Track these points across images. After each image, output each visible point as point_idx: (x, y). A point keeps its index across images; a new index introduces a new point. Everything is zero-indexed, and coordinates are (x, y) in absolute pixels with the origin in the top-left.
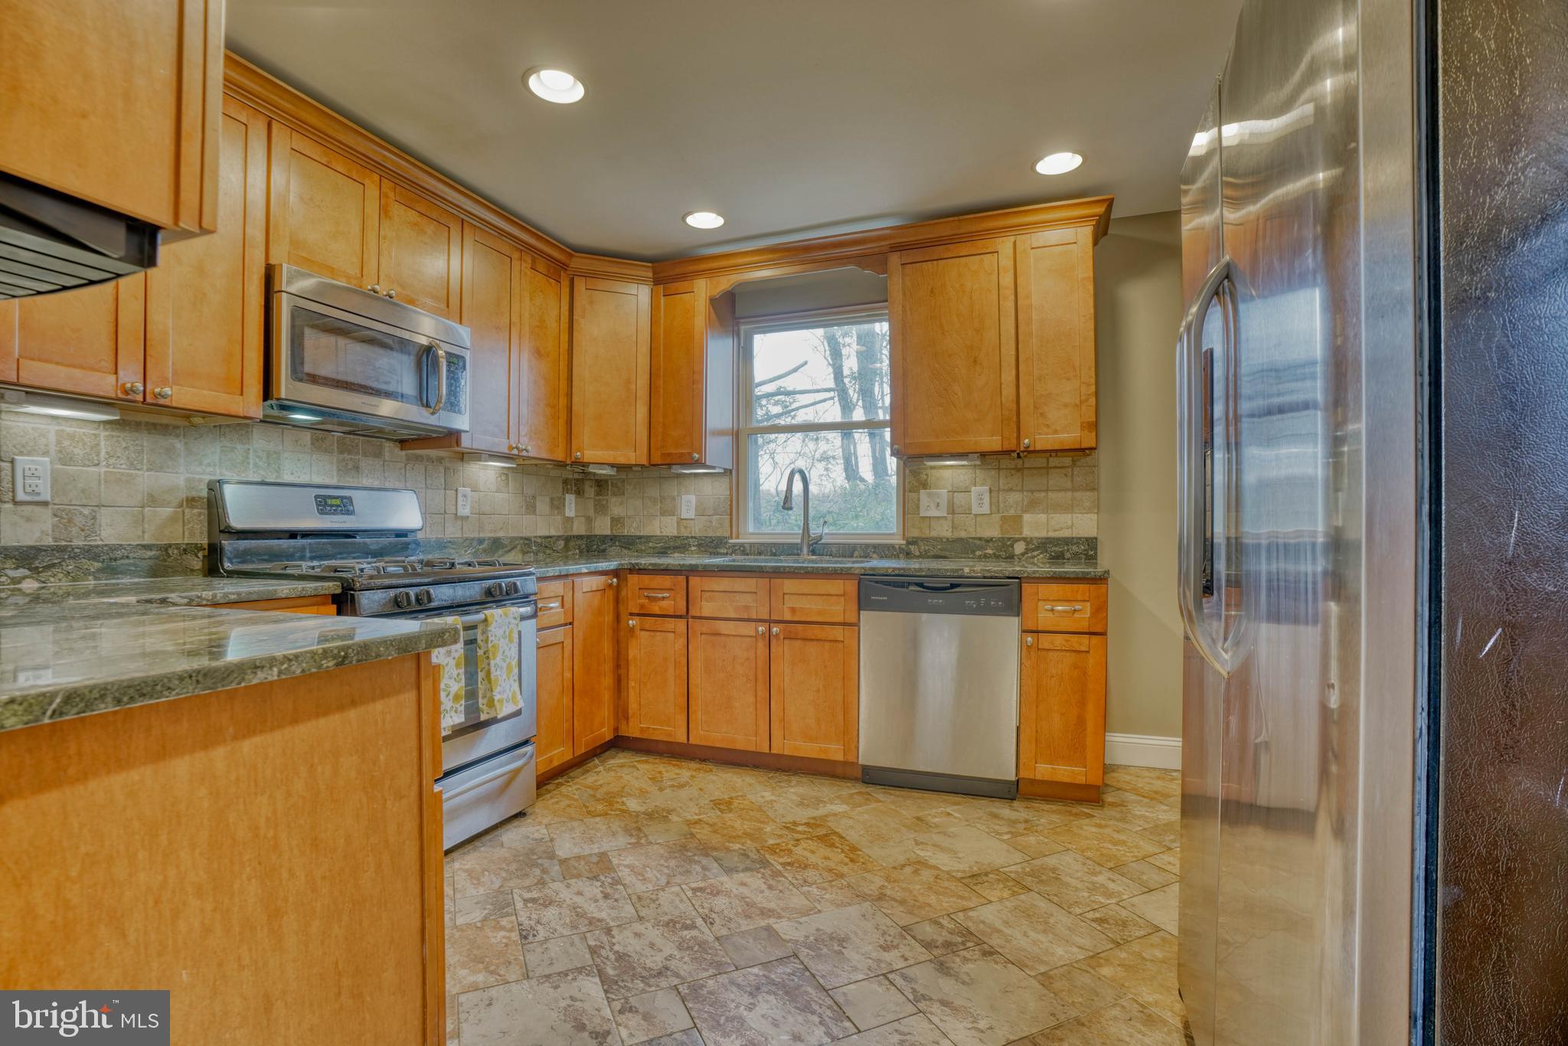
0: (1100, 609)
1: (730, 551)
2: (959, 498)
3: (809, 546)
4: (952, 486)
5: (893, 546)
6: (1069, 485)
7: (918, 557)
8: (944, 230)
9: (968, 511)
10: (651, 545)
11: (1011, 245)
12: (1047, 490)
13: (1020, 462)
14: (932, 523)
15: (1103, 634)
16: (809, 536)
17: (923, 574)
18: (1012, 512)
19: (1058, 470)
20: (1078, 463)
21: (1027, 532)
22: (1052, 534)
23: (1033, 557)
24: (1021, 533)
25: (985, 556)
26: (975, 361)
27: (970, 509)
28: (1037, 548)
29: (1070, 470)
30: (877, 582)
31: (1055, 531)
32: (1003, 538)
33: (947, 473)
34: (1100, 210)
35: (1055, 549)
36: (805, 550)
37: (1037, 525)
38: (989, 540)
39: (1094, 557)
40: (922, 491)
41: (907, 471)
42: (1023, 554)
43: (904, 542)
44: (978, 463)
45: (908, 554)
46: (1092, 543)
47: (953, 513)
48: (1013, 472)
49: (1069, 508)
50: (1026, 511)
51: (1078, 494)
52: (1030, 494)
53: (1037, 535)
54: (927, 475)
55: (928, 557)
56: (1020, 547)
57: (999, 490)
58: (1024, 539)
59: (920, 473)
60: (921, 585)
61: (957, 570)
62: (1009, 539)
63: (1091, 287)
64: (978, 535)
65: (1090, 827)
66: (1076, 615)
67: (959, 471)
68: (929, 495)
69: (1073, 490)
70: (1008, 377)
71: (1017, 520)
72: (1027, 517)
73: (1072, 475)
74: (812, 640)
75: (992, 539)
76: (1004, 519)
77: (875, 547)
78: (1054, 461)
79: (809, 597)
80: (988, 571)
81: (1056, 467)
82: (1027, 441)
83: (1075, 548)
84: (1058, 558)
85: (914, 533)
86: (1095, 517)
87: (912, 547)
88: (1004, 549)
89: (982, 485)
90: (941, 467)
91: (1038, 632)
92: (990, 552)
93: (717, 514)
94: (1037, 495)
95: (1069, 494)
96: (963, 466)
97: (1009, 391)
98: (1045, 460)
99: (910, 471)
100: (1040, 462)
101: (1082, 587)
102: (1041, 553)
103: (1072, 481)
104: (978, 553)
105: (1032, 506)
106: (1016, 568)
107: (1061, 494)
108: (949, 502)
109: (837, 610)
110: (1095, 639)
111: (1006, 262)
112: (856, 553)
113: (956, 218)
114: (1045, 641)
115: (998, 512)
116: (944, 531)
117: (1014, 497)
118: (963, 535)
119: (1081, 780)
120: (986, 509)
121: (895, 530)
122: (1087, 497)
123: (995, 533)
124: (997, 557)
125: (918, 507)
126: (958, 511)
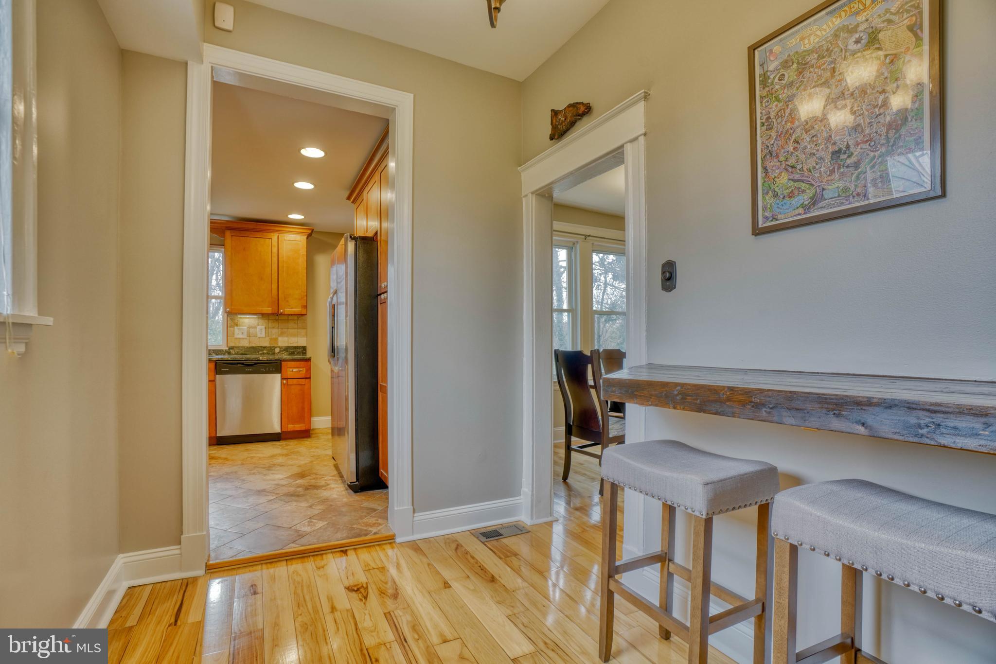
0: (309, 370)
2: (252, 330)
4: (249, 325)
5: (222, 350)
6: (296, 326)
7: (234, 354)
8: (251, 225)
9: (255, 336)
11: (276, 237)
12: (288, 328)
13: (277, 317)
14: (240, 340)
15: (310, 378)
17: (244, 359)
18: (274, 337)
19: (292, 322)
20: (298, 319)
21: (280, 344)
22: (290, 345)
23: (282, 354)
24: (278, 345)
25: (263, 354)
26: (261, 279)
27: (257, 335)
28: (284, 350)
29: (296, 321)
30: (224, 363)
32: (270, 346)
33: (247, 321)
34: (310, 232)
35: (292, 350)
37: (284, 341)
38: (265, 347)
39: (305, 353)
40: (235, 327)
41: (229, 319)
42: (278, 353)
43: (228, 348)
44: (261, 317)
45: (229, 353)
46: (304, 348)
47: (250, 336)
48: (274, 321)
49: (296, 335)
50: (280, 336)
51: (299, 330)
52: (281, 330)
53: (284, 345)
54: (238, 321)
55: (239, 354)
56: (277, 350)
57: (269, 328)
58: (279, 347)
59: (234, 320)
60: (242, 364)
61: (257, 358)
62: (273, 347)
63: (305, 258)
64: (260, 346)
65: (307, 442)
66: (301, 372)
67: (252, 320)
68: (239, 329)
69: (297, 329)
70: (275, 286)
71: (276, 340)
72: (280, 339)
73: (297, 323)
76: (271, 339)
78: (290, 318)
80: (265, 358)
81: (291, 320)
82: (281, 311)
83: (298, 350)
84: (292, 353)
85: (231, 344)
86: (305, 338)
87: (231, 350)
88: (271, 350)
89: (262, 326)
90: (244, 318)
91: (287, 379)
92: (265, 352)
94: (284, 330)
95: (296, 330)
96: (254, 318)
97: (275, 292)
98: (287, 317)
99: (230, 319)
100: (285, 317)
101: (302, 362)
102: (286, 352)
104: (260, 352)
105: (282, 334)
106: (276, 357)
107: (293, 330)
108: (247, 332)
110: (307, 380)
111: (275, 242)
114: (290, 382)
115: (269, 336)
116: (245, 343)
117: (275, 331)
118: (254, 345)
119: (304, 428)
120: (263, 335)
121: (221, 343)
122: (303, 331)
123: (267, 344)
124: (268, 354)
125: (234, 334)
126: (251, 336)
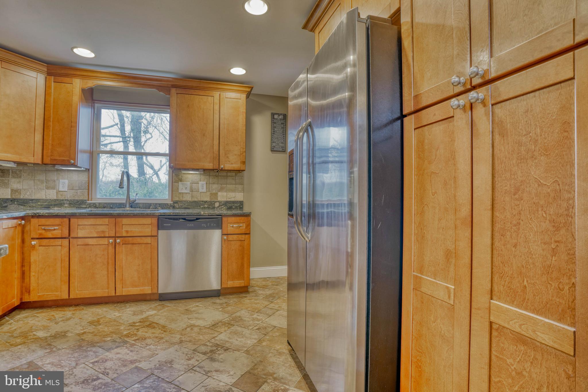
0: (248, 225)
1: (88, 206)
2: (194, 186)
3: (130, 204)
4: (192, 181)
5: (167, 204)
6: (234, 183)
7: (178, 208)
8: (194, 84)
9: (198, 191)
10: (39, 203)
11: (218, 95)
12: (227, 184)
13: (217, 173)
14: (184, 195)
15: (249, 234)
16: (130, 200)
17: (185, 215)
18: (214, 191)
19: (230, 177)
20: (237, 175)
21: (219, 199)
22: (228, 200)
23: (222, 208)
24: (217, 199)
25: (204, 208)
26: (204, 135)
27: (199, 190)
28: (223, 205)
29: (234, 177)
30: (166, 218)
31: (229, 198)
32: (211, 201)
33: (190, 176)
34: (249, 90)
35: (229, 205)
36: (128, 206)
37: (223, 196)
38: (206, 202)
39: (242, 208)
40: (180, 183)
42: (218, 207)
43: (172, 202)
44: (202, 173)
45: (174, 207)
46: (241, 203)
47: (192, 191)
48: (215, 177)
49: (234, 191)
50: (219, 191)
51: (237, 186)
52: (220, 185)
53: (223, 200)
54: (182, 176)
55: (182, 208)
56: (217, 205)
57: (209, 184)
58: (219, 202)
59: (179, 175)
60: (184, 219)
61: (199, 213)
62: (213, 201)
63: (245, 115)
64: (202, 200)
65: (247, 300)
66: (241, 228)
67: (195, 176)
68: (183, 184)
69: (235, 184)
70: (216, 142)
71: (216, 194)
72: (219, 194)
73: (235, 179)
74: (136, 244)
75: (207, 201)
76: (211, 194)
77: (160, 204)
78: (229, 174)
79: (135, 226)
80: (210, 213)
81: (230, 176)
82: (222, 166)
83: (236, 205)
84: (230, 208)
85: (177, 199)
86: (242, 194)
87: (175, 205)
88: (211, 205)
89: (203, 181)
90: (187, 174)
91: (228, 234)
92: (206, 206)
93: (80, 190)
94: (223, 186)
95: (234, 185)
96: (196, 174)
97: (216, 148)
98: (226, 173)
99: (175, 175)
100: (224, 174)
101: (243, 218)
102: (224, 207)
103: (235, 181)
104: (202, 207)
105: (221, 189)
106: (217, 212)
107: (231, 186)
108: (190, 187)
109: (148, 231)
110: (247, 236)
111: (217, 101)
112: (151, 207)
113: (199, 81)
114: (231, 237)
115: (209, 191)
116: (188, 198)
117: (215, 186)
118: (196, 200)
119: (243, 285)
120: (204, 190)
121: (167, 197)
122: (240, 187)
123: (208, 199)
124: (208, 208)
125: (178, 189)
126: (194, 191)
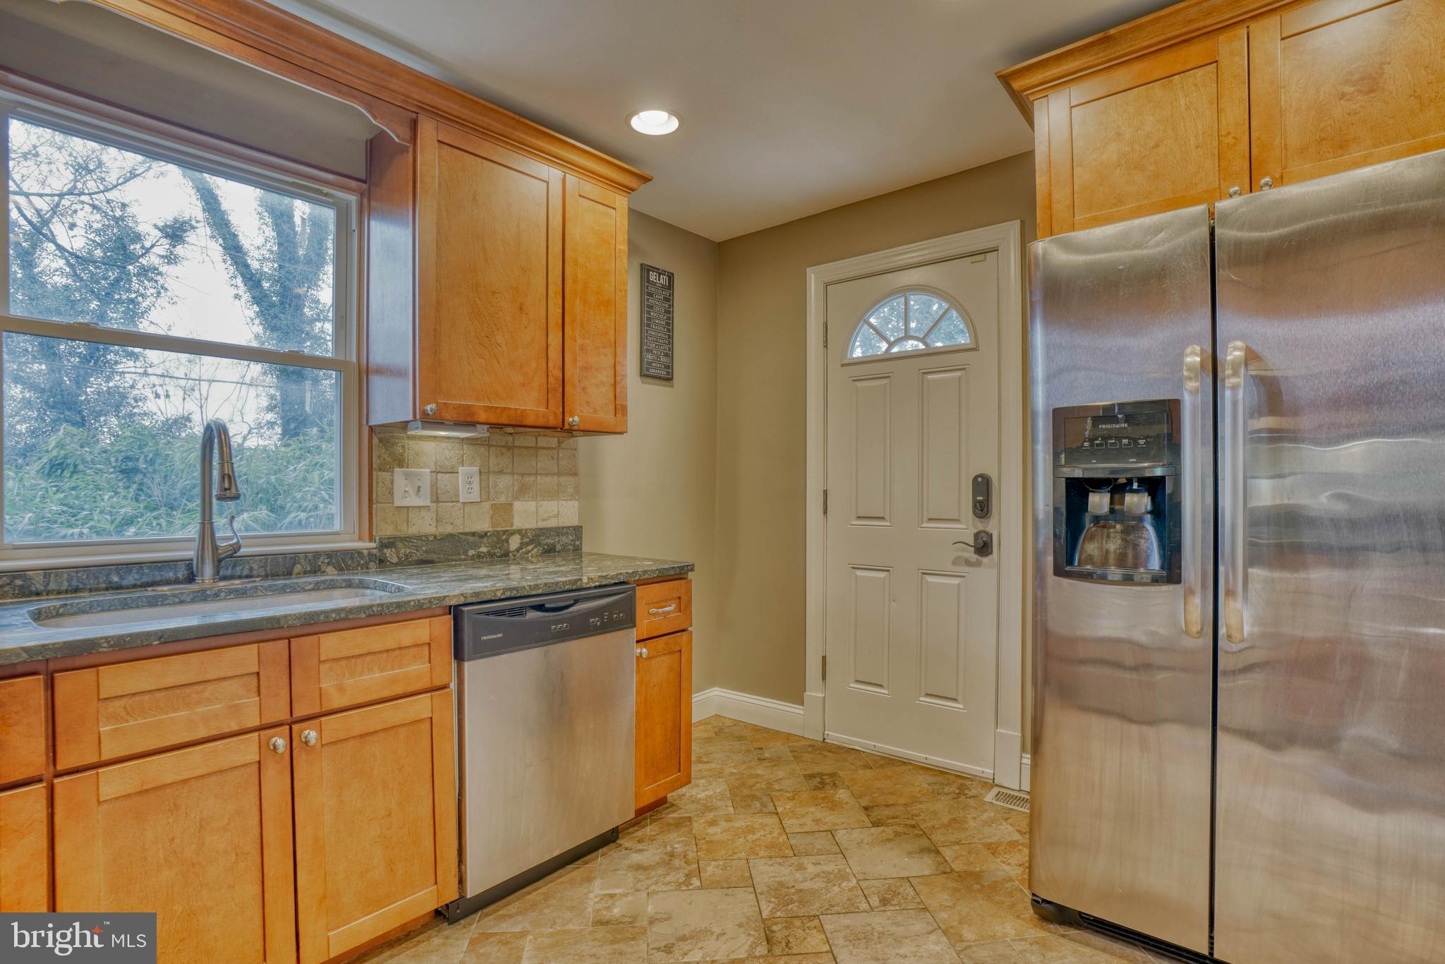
0: (688, 603)
2: (444, 481)
3: (218, 562)
4: (436, 464)
5: (359, 552)
6: (555, 468)
7: (397, 564)
9: (454, 499)
11: (561, 179)
12: (536, 474)
14: (411, 515)
16: (215, 548)
17: (540, 591)
18: (503, 499)
19: (545, 451)
20: (563, 445)
21: (518, 523)
22: (542, 525)
23: (528, 553)
24: (514, 524)
25: (479, 556)
26: (521, 309)
27: (457, 496)
28: (532, 541)
29: (556, 451)
30: (488, 614)
31: (544, 520)
32: (498, 532)
33: (429, 447)
35: (547, 541)
36: (208, 570)
37: (527, 514)
38: (483, 535)
39: (580, 545)
40: (397, 470)
41: (375, 441)
42: (518, 550)
43: (377, 545)
45: (380, 561)
46: (577, 530)
47: (438, 501)
48: (504, 450)
49: (553, 494)
50: (517, 498)
51: (562, 479)
52: (520, 478)
53: (527, 526)
54: (403, 447)
55: (410, 564)
56: (514, 542)
57: (489, 472)
58: (519, 532)
59: (394, 444)
60: (540, 608)
61: (576, 581)
62: (505, 532)
64: (467, 530)
67: (444, 445)
68: (407, 476)
69: (559, 474)
71: (508, 508)
72: (518, 506)
73: (555, 458)
75: (486, 534)
76: (495, 507)
77: (331, 555)
79: (369, 658)
80: (605, 577)
81: (544, 448)
83: (564, 539)
84: (549, 552)
85: (386, 531)
86: (576, 504)
87: (388, 552)
88: (496, 544)
89: (471, 465)
90: (422, 438)
92: (484, 549)
94: (527, 479)
95: (556, 478)
96: (449, 438)
98: (534, 439)
99: (381, 440)
100: (529, 440)
101: (677, 584)
102: (535, 547)
103: (558, 464)
104: (471, 553)
105: (522, 491)
107: (548, 479)
108: (432, 486)
109: (416, 670)
110: (683, 637)
112: (298, 568)
115: (489, 500)
116: (425, 525)
117: (504, 482)
118: (449, 529)
120: (475, 496)
122: (569, 482)
123: (484, 525)
124: (491, 555)
125: (391, 493)
126: (442, 498)
